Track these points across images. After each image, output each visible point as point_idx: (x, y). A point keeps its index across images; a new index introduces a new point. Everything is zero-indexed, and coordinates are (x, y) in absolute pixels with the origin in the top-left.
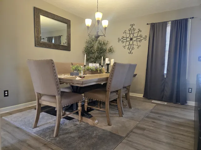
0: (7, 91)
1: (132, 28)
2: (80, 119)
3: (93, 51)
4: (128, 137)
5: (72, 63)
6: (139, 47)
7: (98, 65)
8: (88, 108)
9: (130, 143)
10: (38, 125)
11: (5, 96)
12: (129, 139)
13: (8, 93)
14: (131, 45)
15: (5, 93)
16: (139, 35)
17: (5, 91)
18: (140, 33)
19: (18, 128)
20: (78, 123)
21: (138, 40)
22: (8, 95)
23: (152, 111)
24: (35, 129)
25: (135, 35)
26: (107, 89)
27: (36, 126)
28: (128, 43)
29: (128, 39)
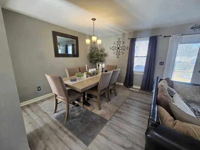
0: (40, 87)
1: (119, 41)
2: (82, 106)
3: (94, 56)
4: (111, 120)
5: (79, 68)
6: (123, 53)
7: (95, 69)
8: (87, 98)
9: (111, 125)
10: (57, 111)
11: (38, 90)
12: (111, 122)
13: (40, 88)
14: (118, 52)
15: (38, 89)
16: (123, 46)
17: (38, 88)
18: (124, 45)
19: (46, 113)
20: (82, 109)
21: (123, 49)
22: (40, 90)
23: (129, 97)
24: (55, 114)
25: (121, 45)
26: (98, 89)
27: (55, 112)
28: (116, 51)
29: (117, 48)
